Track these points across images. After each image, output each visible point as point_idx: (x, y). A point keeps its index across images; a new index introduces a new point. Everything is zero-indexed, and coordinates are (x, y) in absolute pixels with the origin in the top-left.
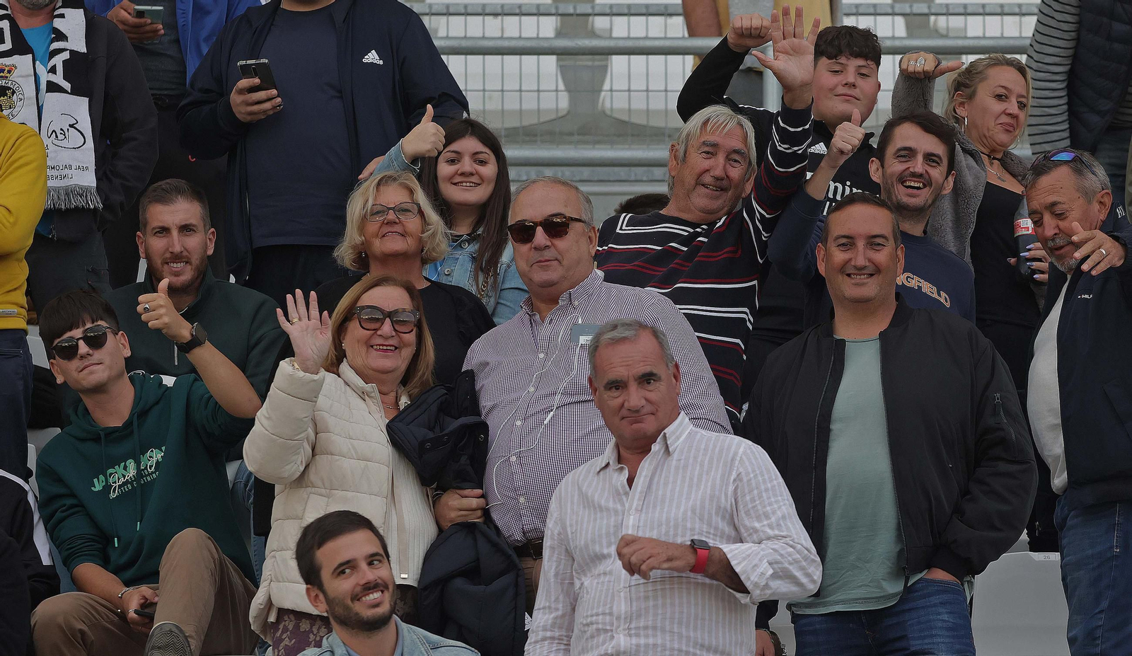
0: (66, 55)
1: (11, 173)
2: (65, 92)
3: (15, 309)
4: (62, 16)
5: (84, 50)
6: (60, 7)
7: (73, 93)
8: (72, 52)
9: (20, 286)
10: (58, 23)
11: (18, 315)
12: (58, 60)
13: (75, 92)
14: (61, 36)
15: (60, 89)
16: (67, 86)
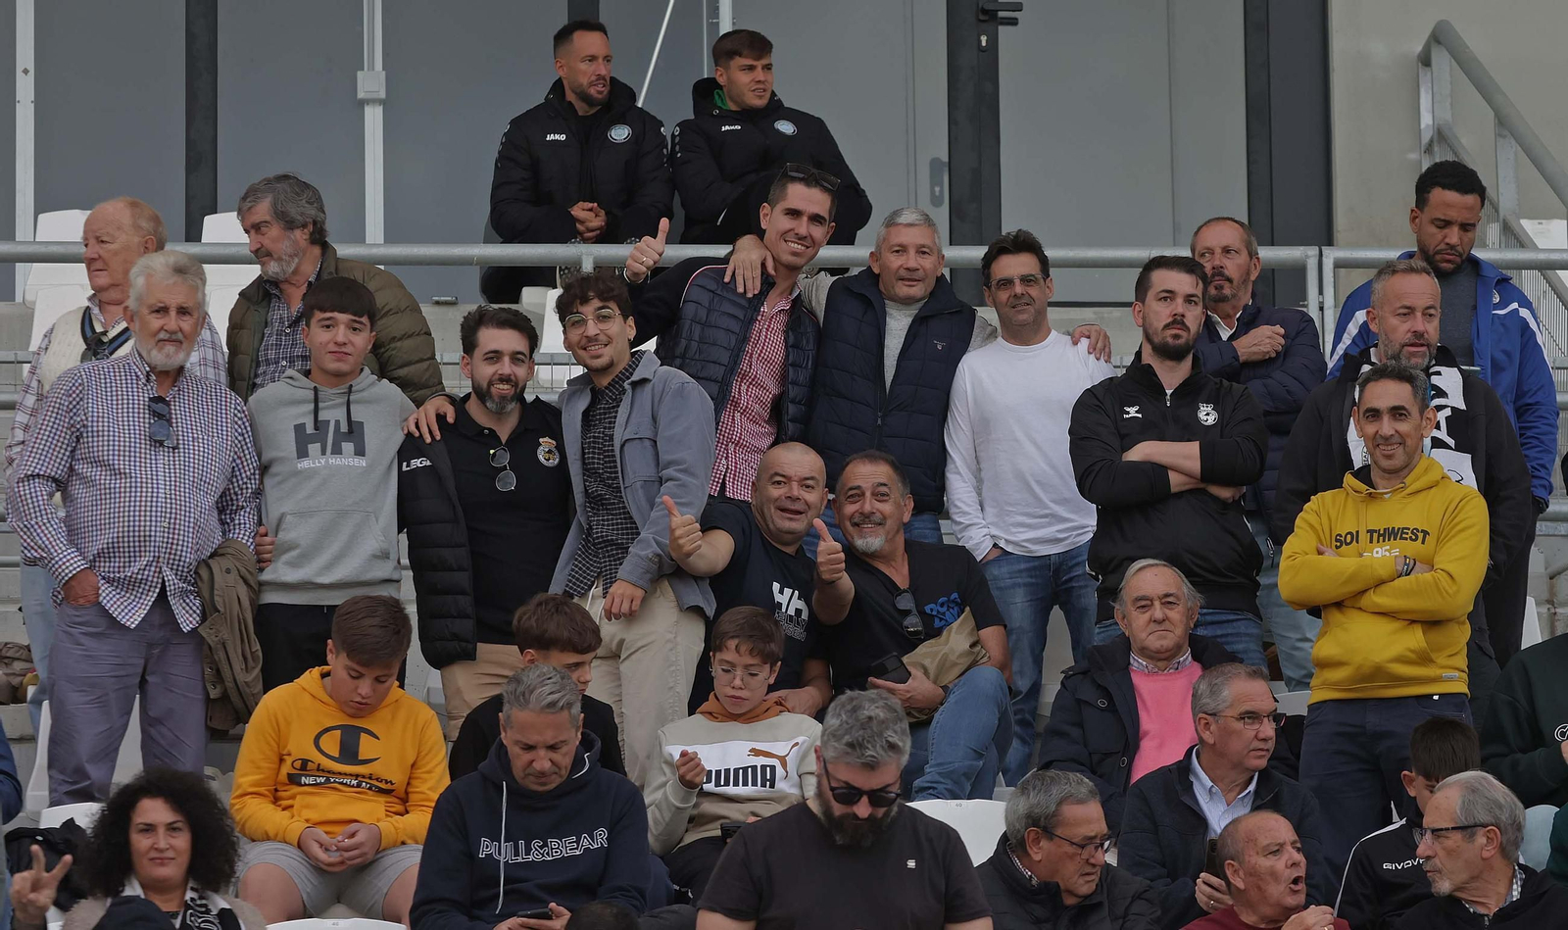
0: (1448, 412)
1: (1453, 536)
2: (1450, 448)
3: (1457, 674)
4: (1438, 373)
5: (1463, 407)
6: (1434, 365)
7: (1457, 449)
8: (1453, 408)
9: (1461, 650)
10: (1435, 380)
11: (1459, 679)
12: (1442, 416)
13: (1459, 448)
14: (1441, 393)
15: (1446, 446)
16: (1451, 442)
